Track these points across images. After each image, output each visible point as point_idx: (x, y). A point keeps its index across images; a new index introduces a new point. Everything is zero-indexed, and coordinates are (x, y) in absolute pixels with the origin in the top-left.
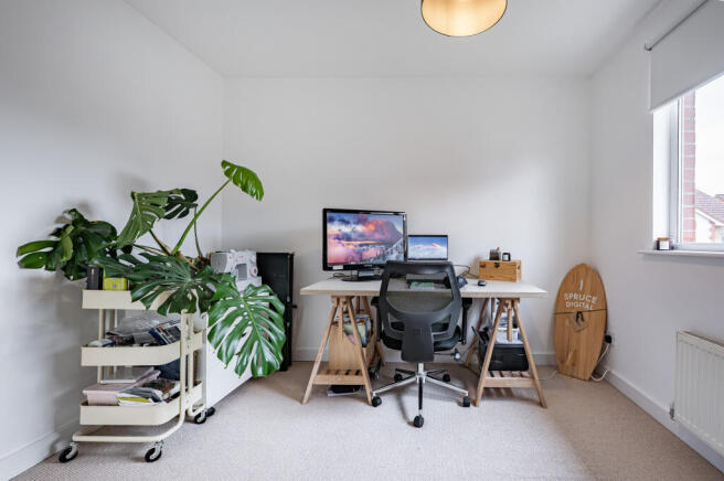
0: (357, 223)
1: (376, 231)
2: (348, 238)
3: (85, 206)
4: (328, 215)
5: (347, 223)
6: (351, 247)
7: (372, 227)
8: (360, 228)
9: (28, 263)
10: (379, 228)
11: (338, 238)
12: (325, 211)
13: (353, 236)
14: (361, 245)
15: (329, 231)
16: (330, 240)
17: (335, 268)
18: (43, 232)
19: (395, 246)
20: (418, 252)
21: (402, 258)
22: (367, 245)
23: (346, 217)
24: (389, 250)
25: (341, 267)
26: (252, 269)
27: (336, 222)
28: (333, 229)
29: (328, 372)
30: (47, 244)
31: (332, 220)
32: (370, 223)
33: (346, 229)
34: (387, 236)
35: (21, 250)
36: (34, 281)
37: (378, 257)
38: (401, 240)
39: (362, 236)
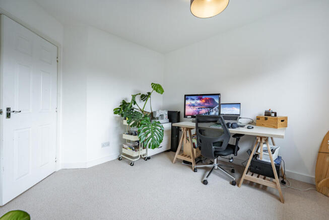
0: (197, 100)
1: (206, 102)
2: (194, 106)
3: (126, 99)
4: (186, 97)
5: (193, 100)
6: (195, 109)
7: (204, 101)
8: (199, 102)
9: (115, 113)
10: (207, 101)
11: (190, 106)
12: (185, 96)
13: (196, 105)
14: (199, 108)
15: (186, 103)
16: (187, 107)
17: (188, 117)
18: (118, 106)
19: (214, 109)
20: (225, 111)
21: (217, 114)
22: (201, 108)
23: (193, 97)
24: (211, 110)
25: (190, 117)
26: (166, 116)
27: (189, 100)
28: (188, 102)
29: (183, 155)
30: (118, 109)
31: (187, 99)
32: (203, 99)
33: (193, 102)
34: (211, 104)
35: (114, 110)
36: (116, 117)
37: (206, 113)
38: (218, 106)
39: (199, 104)
